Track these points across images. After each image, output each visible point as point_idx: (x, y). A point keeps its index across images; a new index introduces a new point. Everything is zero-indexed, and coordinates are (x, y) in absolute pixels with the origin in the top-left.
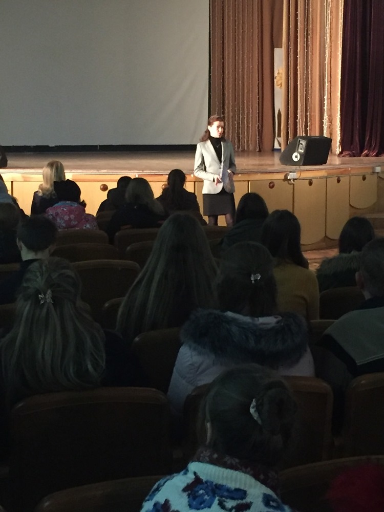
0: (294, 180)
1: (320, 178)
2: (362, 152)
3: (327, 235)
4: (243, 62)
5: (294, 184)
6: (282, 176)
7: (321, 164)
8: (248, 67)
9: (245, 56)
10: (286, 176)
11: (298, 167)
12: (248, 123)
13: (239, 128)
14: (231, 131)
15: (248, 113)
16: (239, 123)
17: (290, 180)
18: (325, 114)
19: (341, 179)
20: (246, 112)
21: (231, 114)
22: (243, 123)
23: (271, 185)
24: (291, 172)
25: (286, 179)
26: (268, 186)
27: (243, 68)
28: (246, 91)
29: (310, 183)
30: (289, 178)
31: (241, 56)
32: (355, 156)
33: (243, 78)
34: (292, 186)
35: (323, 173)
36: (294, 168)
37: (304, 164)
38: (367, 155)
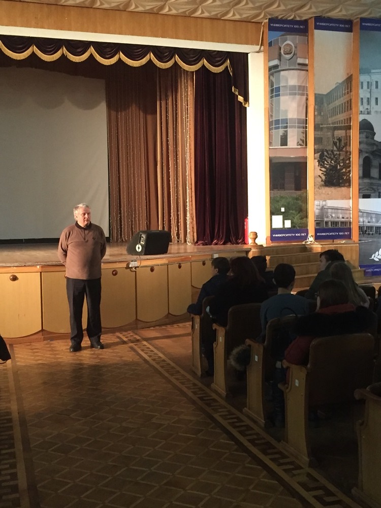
0: (136, 268)
1: (161, 265)
2: (212, 242)
3: (170, 312)
4: (134, 176)
5: (136, 272)
6: (124, 265)
7: (163, 254)
8: (138, 179)
9: (136, 172)
10: (128, 265)
11: (138, 256)
12: (139, 221)
13: (132, 225)
14: (126, 227)
15: (139, 213)
16: (132, 221)
17: (132, 268)
18: (188, 213)
19: (182, 265)
20: (137, 212)
21: (126, 214)
22: (135, 220)
23: (114, 273)
24: (132, 261)
25: (128, 267)
26: (111, 273)
27: (134, 181)
28: (137, 197)
29: (152, 270)
30: (130, 266)
31: (132, 172)
32: (207, 245)
33: (135, 188)
34: (134, 272)
35: (165, 261)
36: (135, 257)
37: (146, 254)
38: (216, 244)
